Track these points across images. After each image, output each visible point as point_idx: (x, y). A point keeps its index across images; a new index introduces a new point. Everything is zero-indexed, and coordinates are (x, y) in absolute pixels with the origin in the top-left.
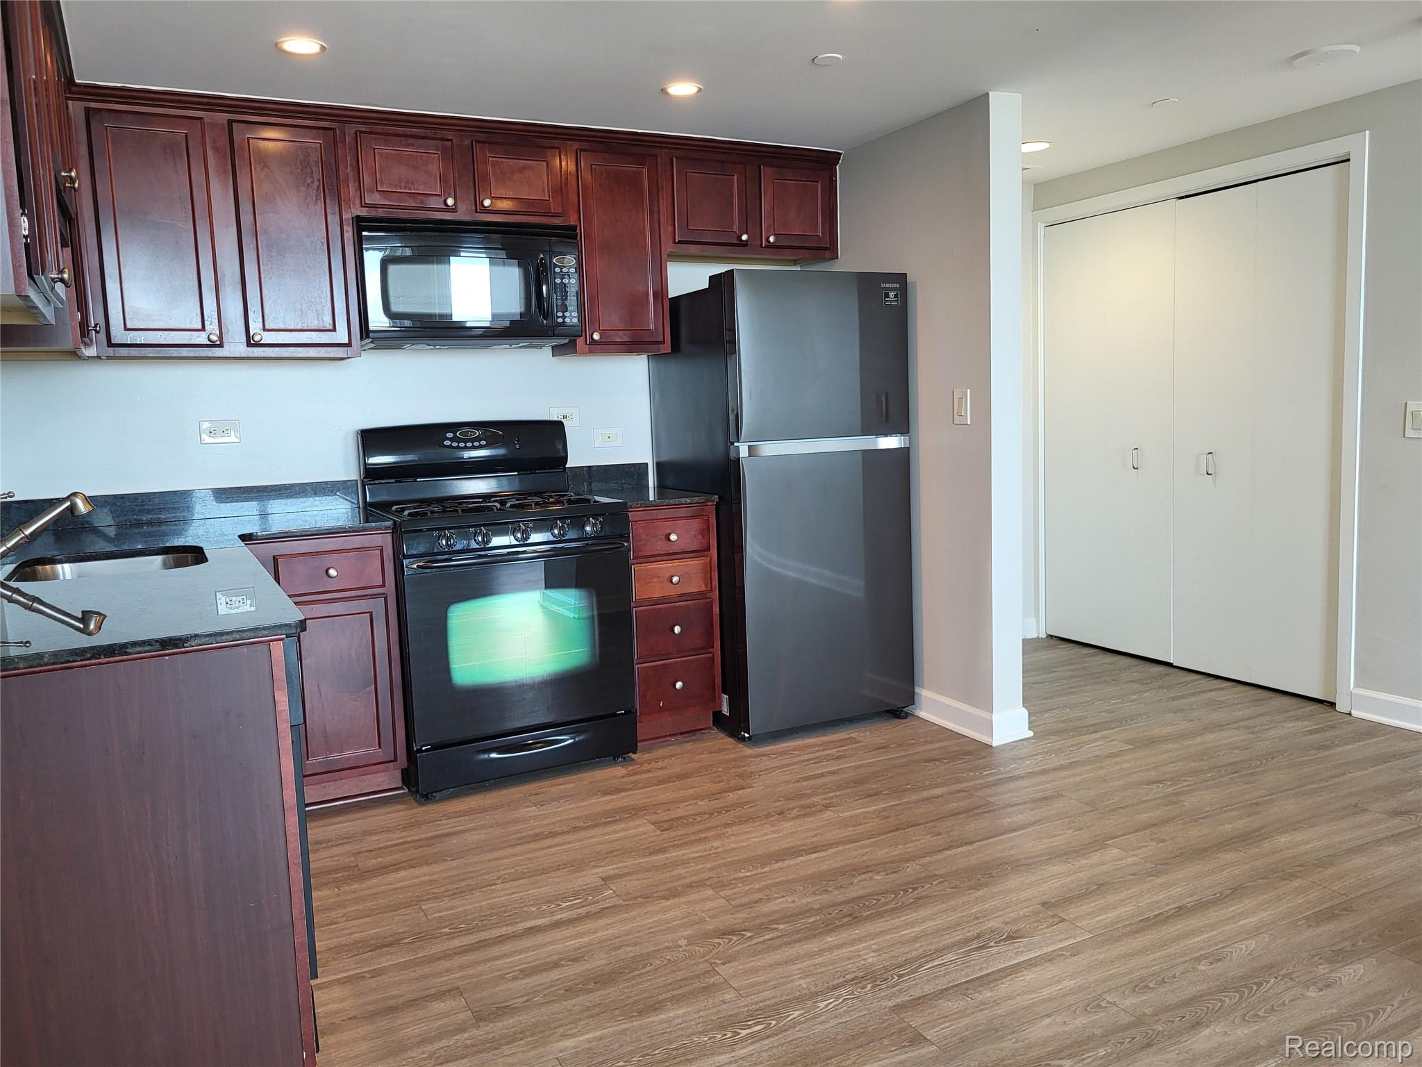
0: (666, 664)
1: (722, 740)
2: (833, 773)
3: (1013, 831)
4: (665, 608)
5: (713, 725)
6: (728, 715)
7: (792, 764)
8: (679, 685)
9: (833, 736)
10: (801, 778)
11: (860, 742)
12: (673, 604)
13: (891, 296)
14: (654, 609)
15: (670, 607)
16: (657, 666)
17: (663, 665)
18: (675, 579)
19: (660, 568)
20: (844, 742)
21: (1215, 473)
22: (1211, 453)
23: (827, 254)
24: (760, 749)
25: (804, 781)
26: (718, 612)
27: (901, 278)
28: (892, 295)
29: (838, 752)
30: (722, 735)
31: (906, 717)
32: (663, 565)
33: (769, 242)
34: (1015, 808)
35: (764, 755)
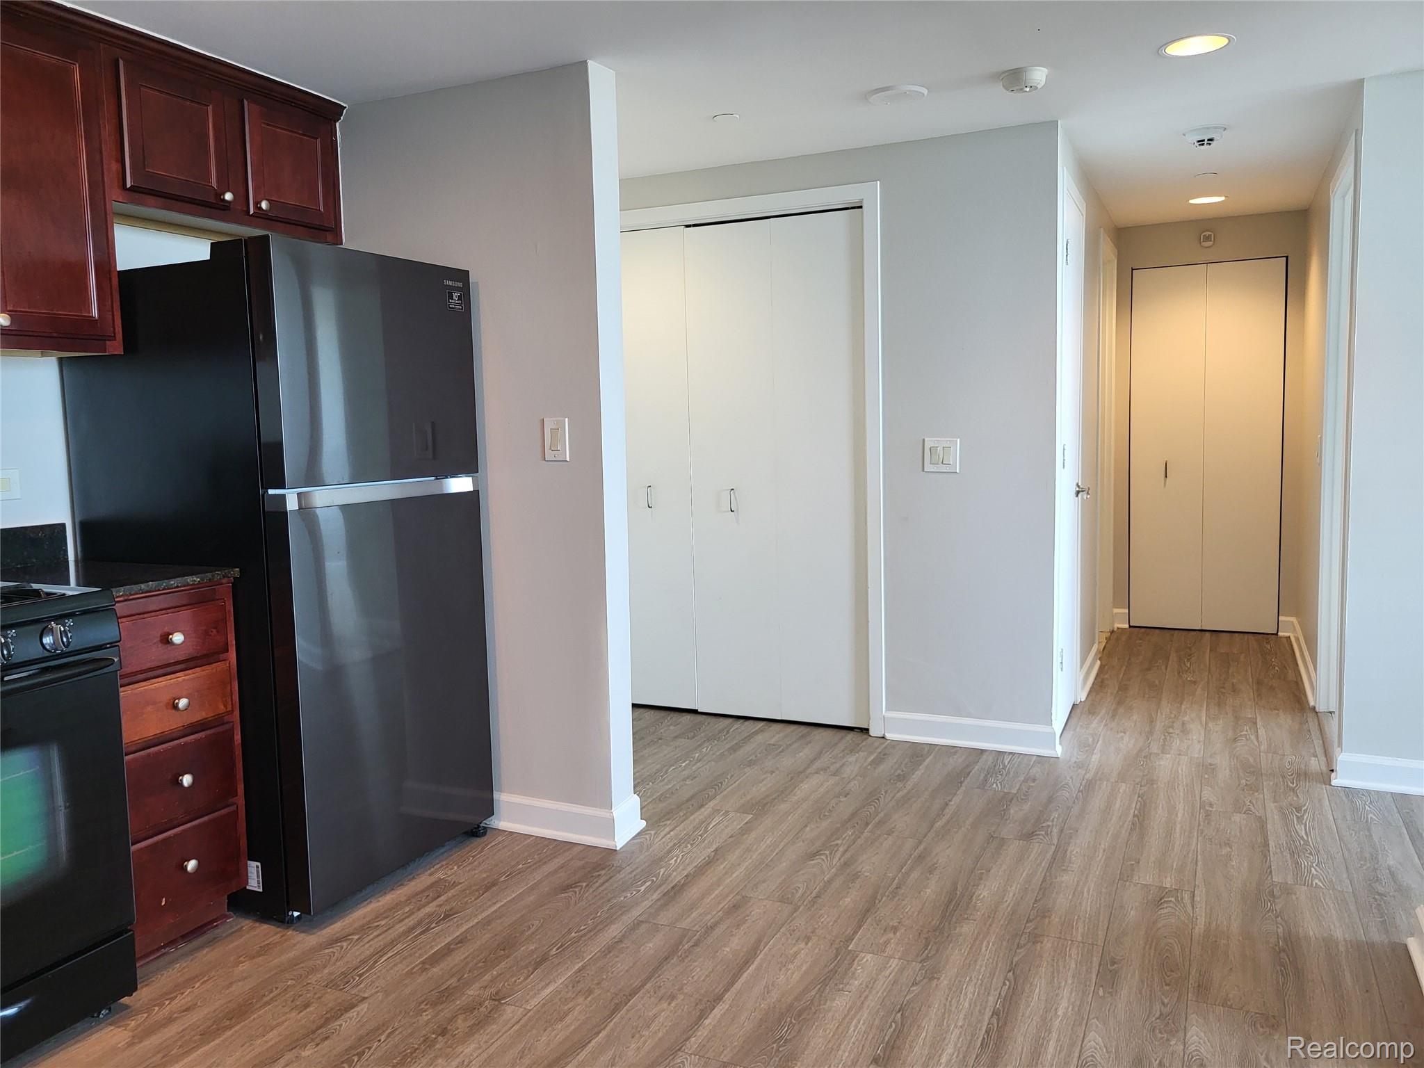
0: (170, 837)
1: (255, 933)
2: (460, 942)
3: (747, 962)
4: (166, 751)
5: (228, 911)
6: (261, 890)
7: (393, 943)
8: (191, 865)
9: (413, 883)
10: (423, 963)
11: (455, 884)
12: (177, 742)
13: (454, 297)
14: (149, 755)
15: (173, 748)
16: (156, 843)
17: (164, 840)
18: (183, 703)
19: (157, 689)
20: (438, 889)
21: (738, 510)
22: (732, 489)
23: (329, 237)
24: (324, 932)
25: (432, 965)
26: (240, 741)
27: (463, 275)
28: (455, 295)
29: (440, 906)
30: (246, 923)
31: (484, 834)
32: (161, 683)
33: (260, 208)
34: (718, 931)
35: (339, 940)
